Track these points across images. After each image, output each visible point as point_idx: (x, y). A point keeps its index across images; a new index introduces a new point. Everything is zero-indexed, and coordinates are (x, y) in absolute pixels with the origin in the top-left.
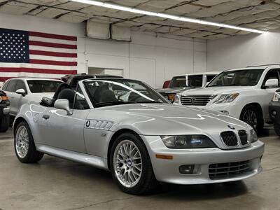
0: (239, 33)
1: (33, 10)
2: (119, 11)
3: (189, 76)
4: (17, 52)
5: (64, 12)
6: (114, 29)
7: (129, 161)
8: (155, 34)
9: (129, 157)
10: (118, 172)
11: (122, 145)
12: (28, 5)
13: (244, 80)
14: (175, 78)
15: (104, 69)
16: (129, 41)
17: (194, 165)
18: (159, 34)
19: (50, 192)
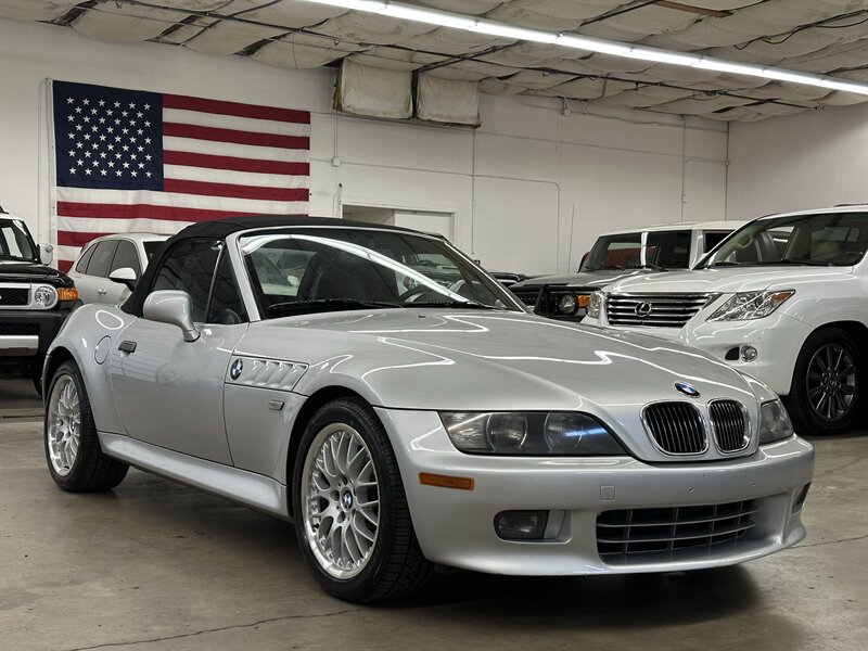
0: (831, 102)
1: (175, 28)
2: (436, 30)
3: (651, 235)
4: (126, 157)
5: (269, 33)
6: (424, 85)
7: (347, 492)
8: (557, 104)
9: (346, 480)
10: (314, 527)
11: (327, 439)
12: (157, 13)
13: (824, 249)
14: (606, 241)
15: (393, 210)
16: (476, 127)
17: (548, 511)
18: (569, 104)
19: (97, 586)
